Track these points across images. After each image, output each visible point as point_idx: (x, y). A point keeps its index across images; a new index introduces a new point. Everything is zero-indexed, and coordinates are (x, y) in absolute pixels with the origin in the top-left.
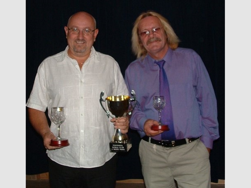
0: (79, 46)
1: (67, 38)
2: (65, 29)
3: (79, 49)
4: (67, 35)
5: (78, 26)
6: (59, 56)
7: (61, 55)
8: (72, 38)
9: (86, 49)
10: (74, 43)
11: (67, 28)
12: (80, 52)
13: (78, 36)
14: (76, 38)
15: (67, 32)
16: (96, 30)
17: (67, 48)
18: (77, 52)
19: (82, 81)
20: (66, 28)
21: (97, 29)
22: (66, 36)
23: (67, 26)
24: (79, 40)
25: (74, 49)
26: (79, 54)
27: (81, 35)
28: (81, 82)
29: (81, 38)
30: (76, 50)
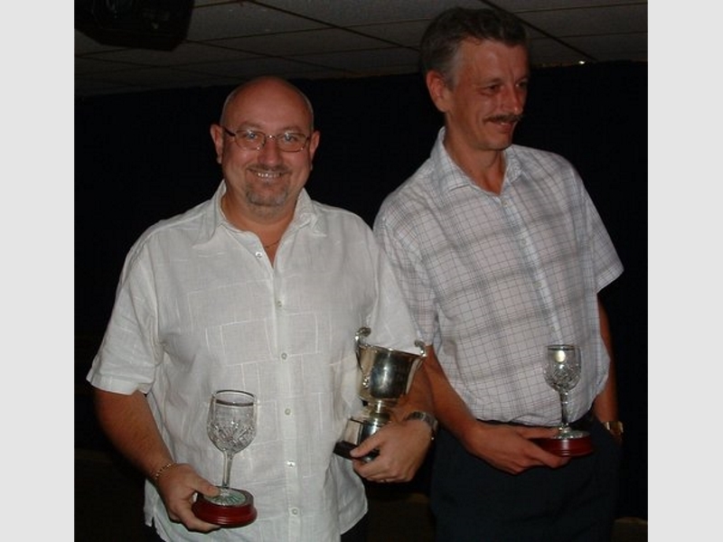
0: (267, 185)
1: (220, 161)
2: (212, 133)
3: (267, 194)
4: (219, 152)
5: (258, 121)
6: (194, 221)
7: (202, 217)
8: (240, 162)
9: (287, 194)
10: (246, 174)
11: (220, 130)
12: (269, 205)
13: (263, 156)
14: (256, 161)
15: (219, 143)
16: (314, 136)
17: (222, 189)
18: (259, 204)
19: (279, 302)
20: (216, 133)
21: (315, 131)
22: (216, 155)
23: (219, 125)
24: (264, 167)
25: (247, 195)
26: (263, 209)
27: (272, 153)
28: (278, 304)
29: (272, 162)
30: (255, 198)
